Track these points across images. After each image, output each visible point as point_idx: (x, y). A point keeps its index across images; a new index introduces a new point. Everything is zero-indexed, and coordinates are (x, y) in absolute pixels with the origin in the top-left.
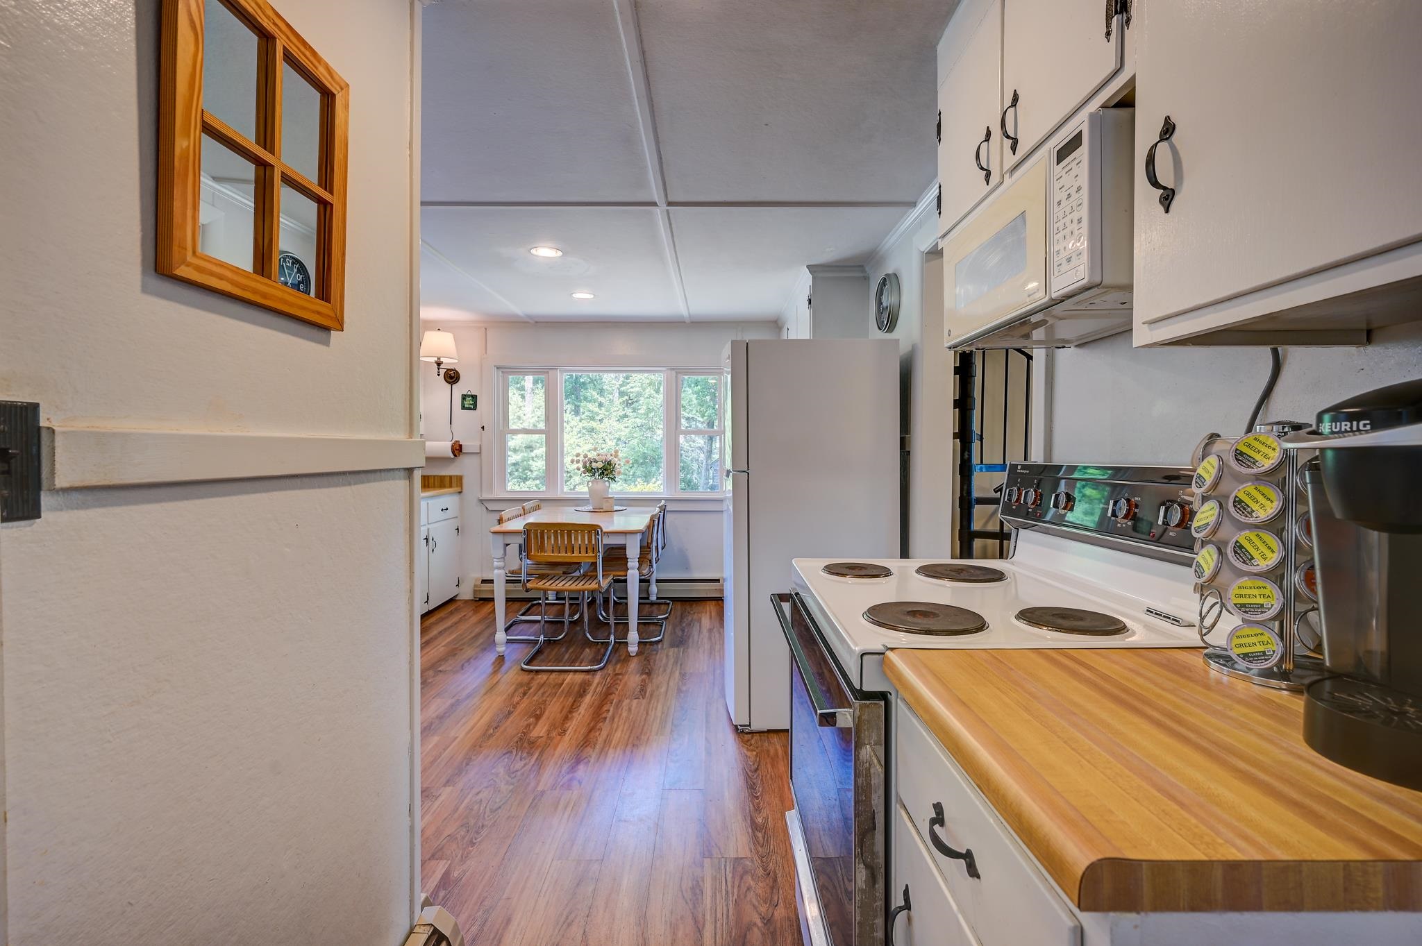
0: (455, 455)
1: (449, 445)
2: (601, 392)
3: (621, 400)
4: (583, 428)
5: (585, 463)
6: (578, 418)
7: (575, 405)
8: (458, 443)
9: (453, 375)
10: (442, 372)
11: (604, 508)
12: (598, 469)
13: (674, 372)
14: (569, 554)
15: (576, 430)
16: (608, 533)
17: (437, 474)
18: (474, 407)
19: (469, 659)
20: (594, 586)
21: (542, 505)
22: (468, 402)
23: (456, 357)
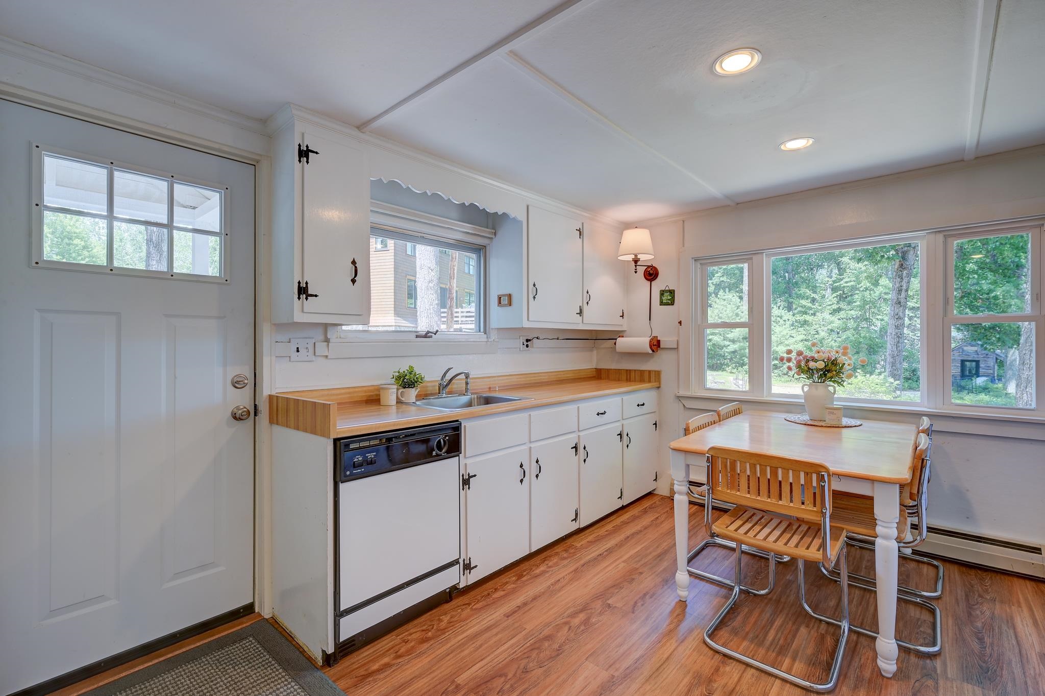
0: (653, 351)
1: (647, 340)
2: (814, 289)
3: (835, 295)
4: (796, 321)
5: (799, 362)
6: (791, 313)
7: (789, 302)
8: (655, 339)
9: (651, 272)
10: (641, 270)
11: (827, 421)
12: (818, 370)
13: (940, 237)
14: (774, 501)
15: (788, 323)
16: (840, 475)
17: (638, 369)
18: (672, 303)
19: (645, 595)
20: (813, 553)
21: (744, 407)
22: (667, 297)
23: (653, 253)
